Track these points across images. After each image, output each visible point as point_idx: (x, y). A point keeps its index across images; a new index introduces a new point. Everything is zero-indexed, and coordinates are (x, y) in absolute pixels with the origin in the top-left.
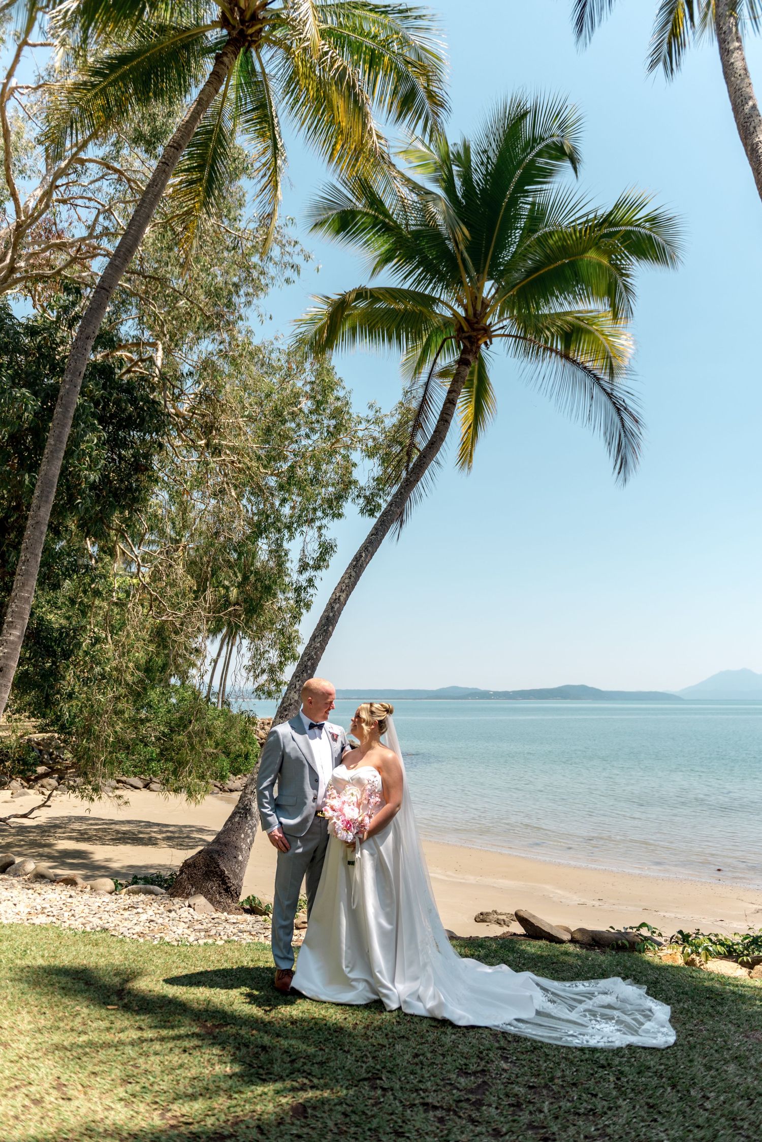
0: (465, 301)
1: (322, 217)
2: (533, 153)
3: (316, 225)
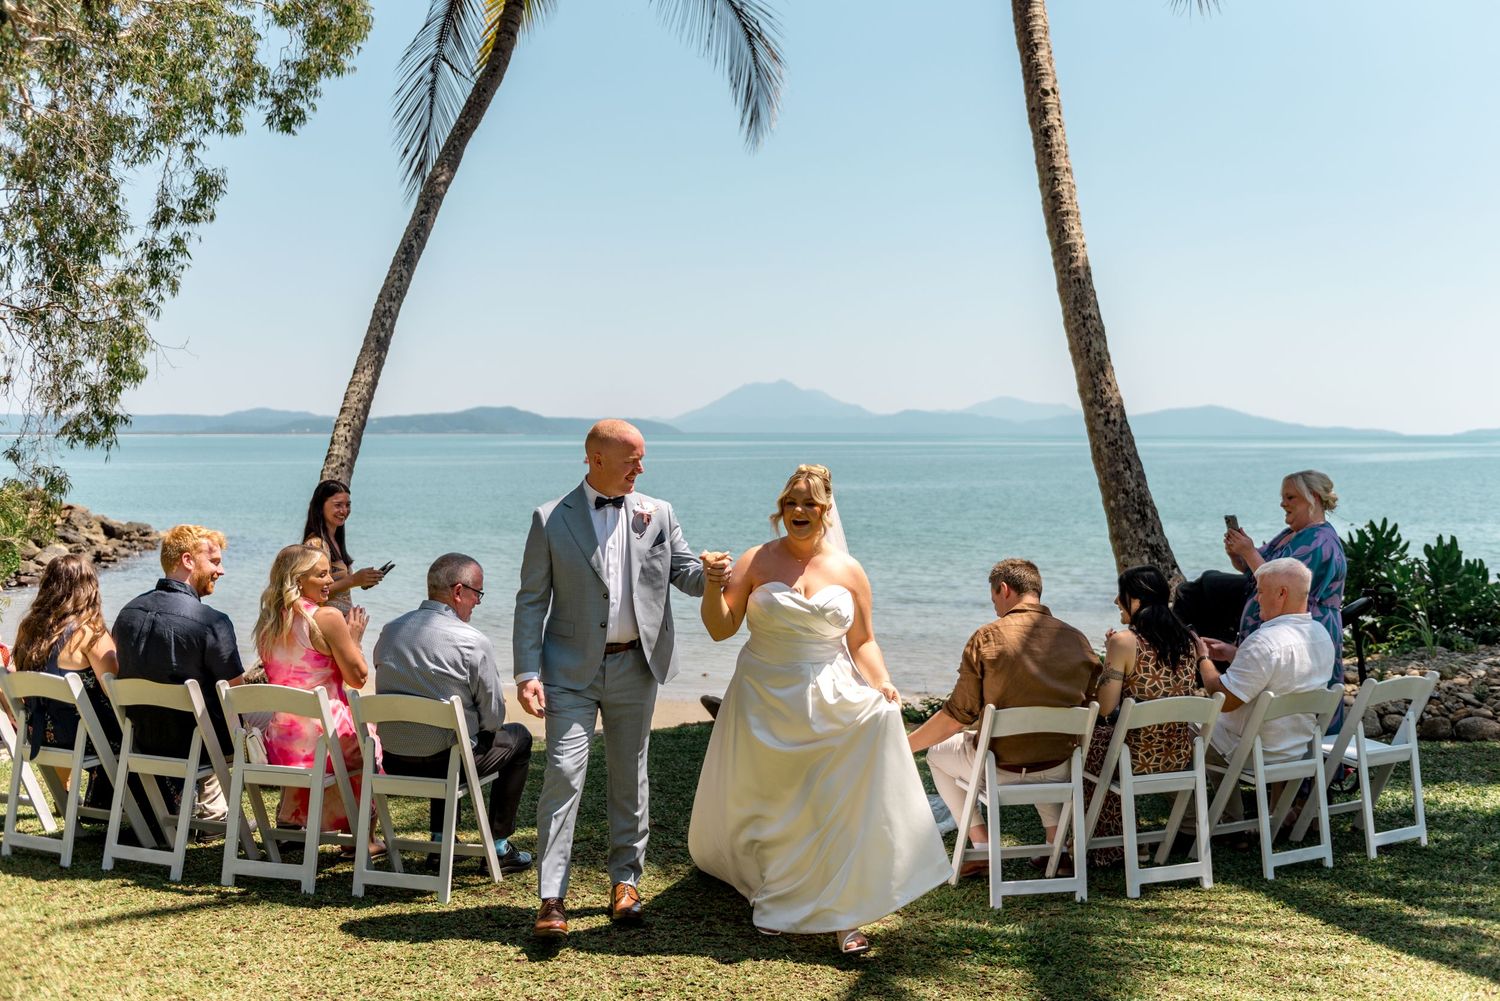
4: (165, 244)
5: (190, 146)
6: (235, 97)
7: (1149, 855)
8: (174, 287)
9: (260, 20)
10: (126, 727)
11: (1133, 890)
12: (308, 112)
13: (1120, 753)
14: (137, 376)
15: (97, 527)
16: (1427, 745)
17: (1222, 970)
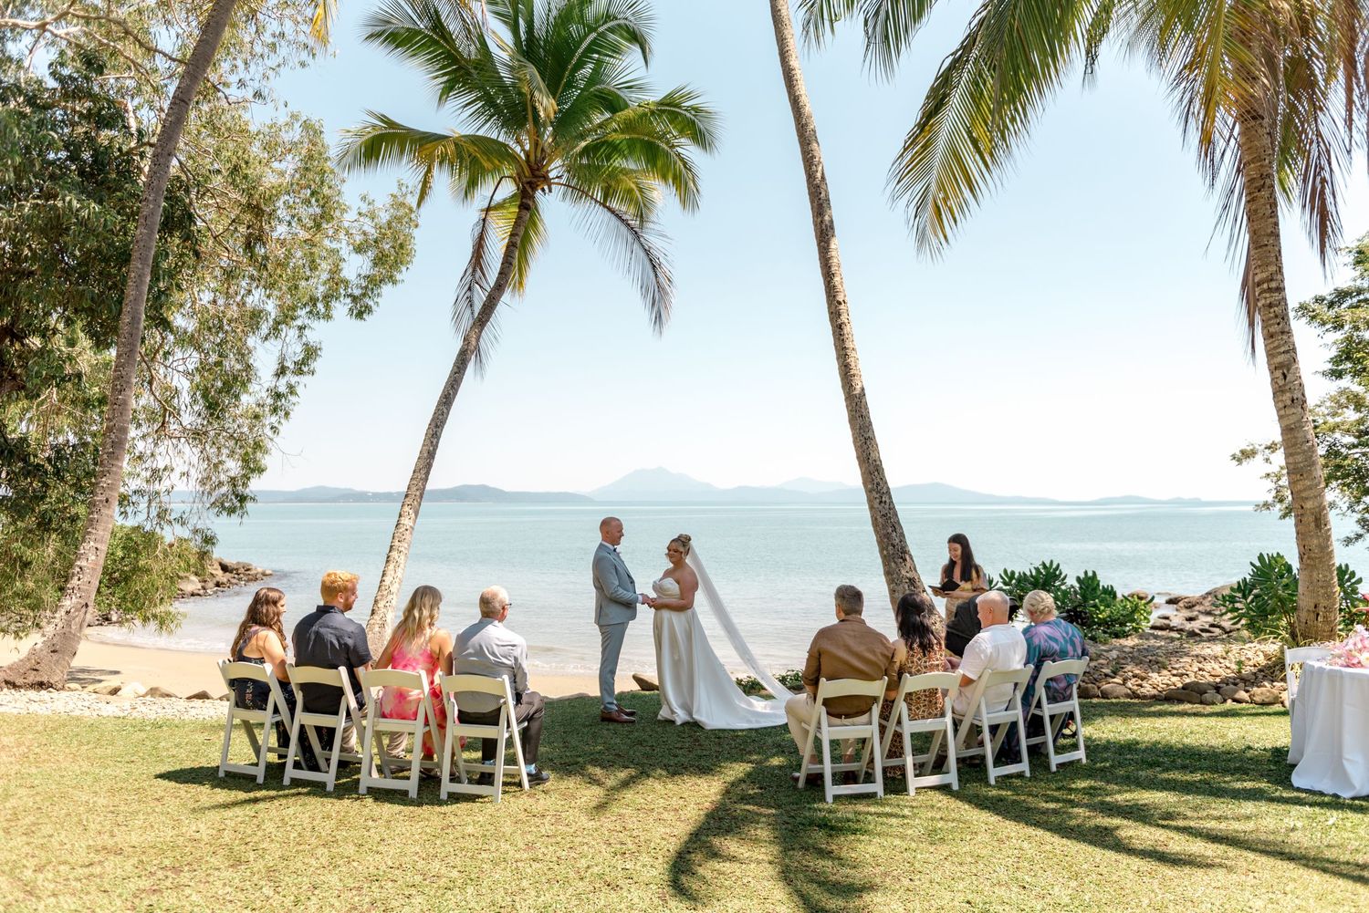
0: (527, 147)
1: (378, 29)
2: (605, 26)
3: (371, 36)
4: (282, 389)
5: (301, 328)
6: (328, 298)
7: (921, 770)
8: (287, 414)
9: (345, 249)
10: (299, 697)
11: (912, 792)
12: (374, 307)
13: (902, 707)
14: (261, 470)
15: (217, 566)
16: (1082, 700)
17: (968, 838)
